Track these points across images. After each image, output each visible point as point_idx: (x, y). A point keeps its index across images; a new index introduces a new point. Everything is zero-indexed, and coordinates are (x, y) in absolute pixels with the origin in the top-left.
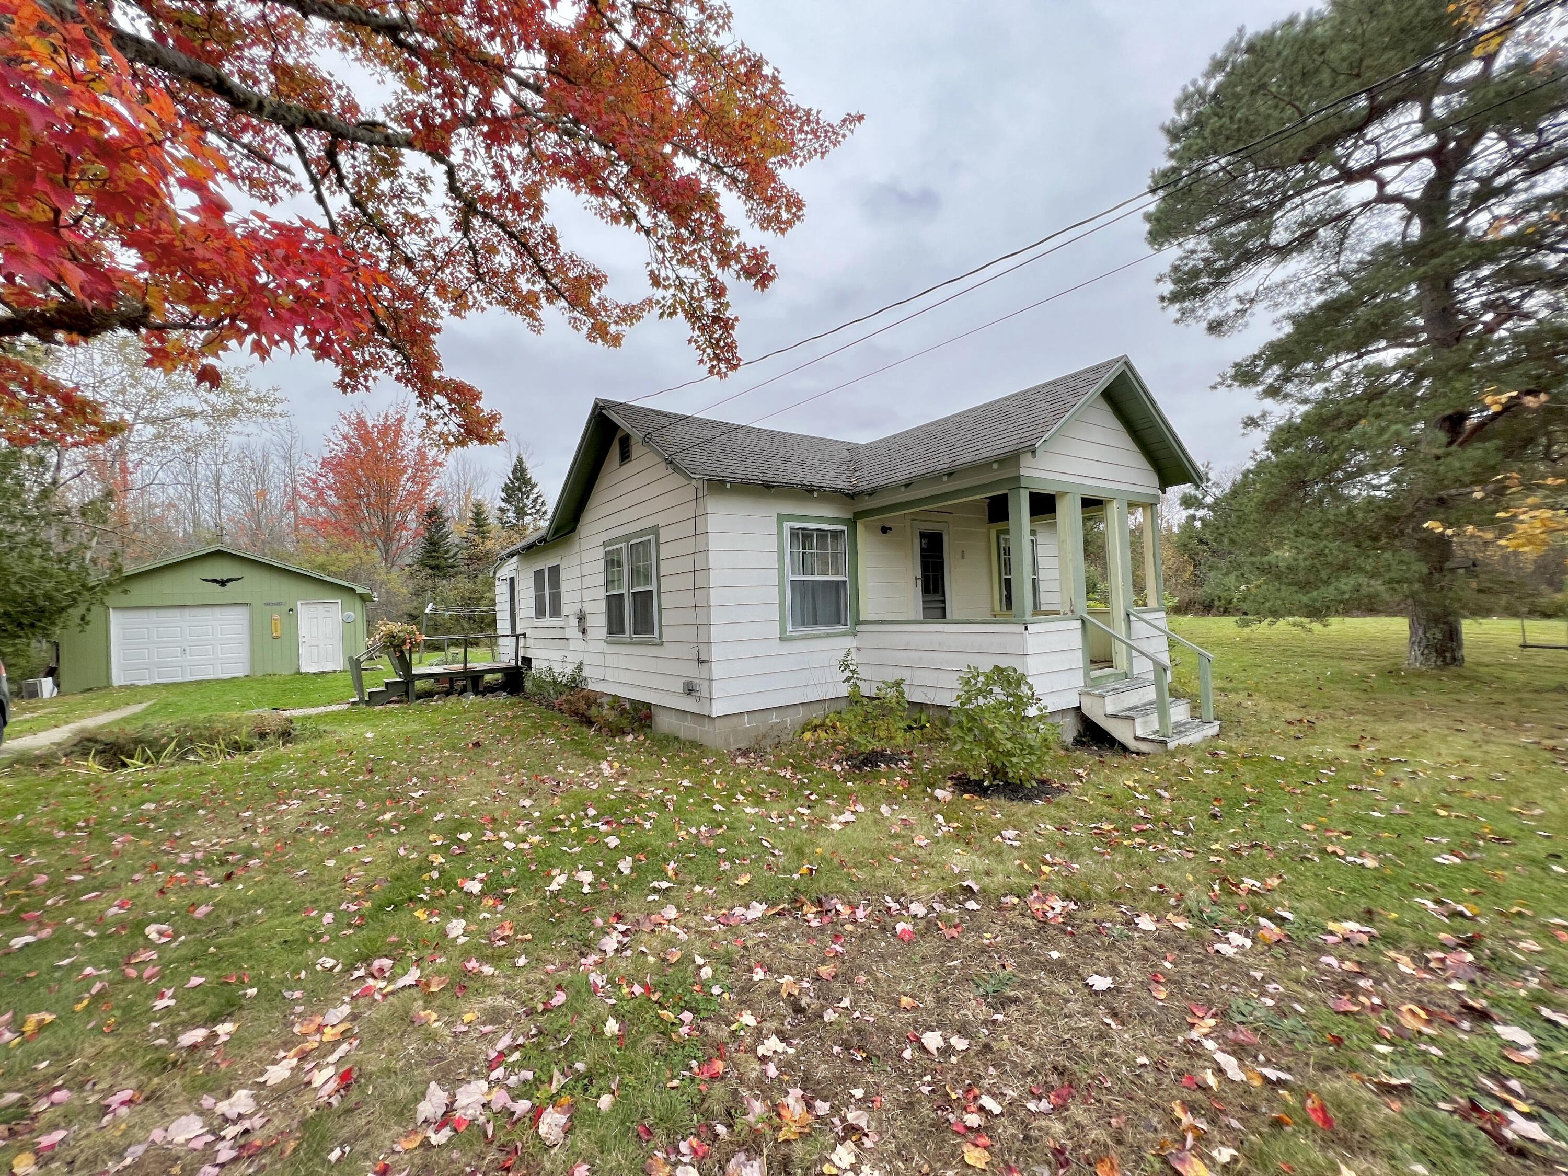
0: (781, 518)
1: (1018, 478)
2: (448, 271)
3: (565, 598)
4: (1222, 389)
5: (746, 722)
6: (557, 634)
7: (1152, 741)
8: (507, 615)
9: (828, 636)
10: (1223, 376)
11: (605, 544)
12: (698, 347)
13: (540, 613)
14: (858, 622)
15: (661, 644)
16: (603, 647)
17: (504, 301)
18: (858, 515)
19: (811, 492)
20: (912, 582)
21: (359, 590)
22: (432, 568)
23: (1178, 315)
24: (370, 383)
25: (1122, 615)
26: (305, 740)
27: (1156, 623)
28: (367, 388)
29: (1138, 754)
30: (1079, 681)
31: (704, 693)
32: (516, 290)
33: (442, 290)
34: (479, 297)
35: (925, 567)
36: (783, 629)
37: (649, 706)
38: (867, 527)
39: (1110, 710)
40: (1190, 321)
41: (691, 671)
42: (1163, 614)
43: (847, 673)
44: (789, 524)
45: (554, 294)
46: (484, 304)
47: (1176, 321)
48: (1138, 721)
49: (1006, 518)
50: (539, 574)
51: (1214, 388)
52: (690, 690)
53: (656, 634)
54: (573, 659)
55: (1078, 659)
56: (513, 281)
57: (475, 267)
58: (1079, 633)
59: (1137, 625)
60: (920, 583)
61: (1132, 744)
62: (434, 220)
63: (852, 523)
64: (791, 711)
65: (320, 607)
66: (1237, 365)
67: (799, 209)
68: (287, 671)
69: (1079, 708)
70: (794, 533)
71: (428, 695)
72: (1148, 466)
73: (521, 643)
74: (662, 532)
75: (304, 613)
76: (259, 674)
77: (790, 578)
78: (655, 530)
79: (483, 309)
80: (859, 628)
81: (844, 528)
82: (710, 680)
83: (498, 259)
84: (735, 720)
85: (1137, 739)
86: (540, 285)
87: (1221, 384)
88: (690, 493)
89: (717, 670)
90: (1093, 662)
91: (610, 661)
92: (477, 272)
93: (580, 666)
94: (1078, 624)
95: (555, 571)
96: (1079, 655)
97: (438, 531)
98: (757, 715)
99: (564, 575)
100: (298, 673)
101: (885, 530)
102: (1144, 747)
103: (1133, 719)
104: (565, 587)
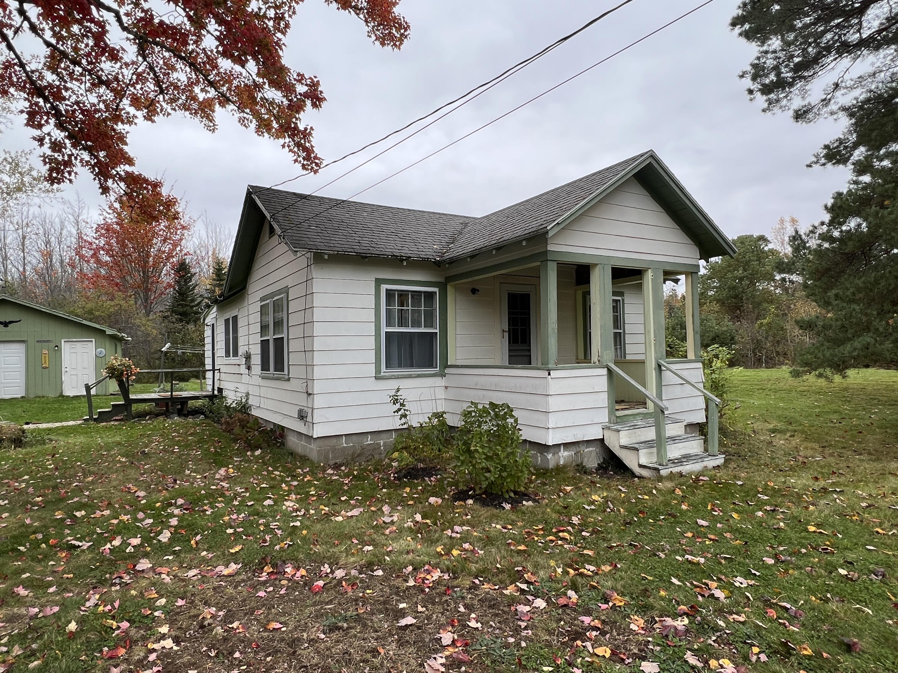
0: (379, 282)
1: (546, 252)
2: (138, 87)
3: (241, 341)
4: (816, 167)
5: (344, 442)
6: (235, 370)
7: (649, 468)
8: (210, 353)
9: (419, 376)
10: (817, 156)
11: (262, 299)
12: (291, 151)
13: (227, 354)
14: (447, 366)
15: (289, 380)
16: (259, 381)
17: (186, 107)
18: (449, 279)
19: (402, 261)
20: (499, 334)
21: (109, 332)
22: (181, 314)
23: (766, 105)
24: (73, 177)
25: (654, 365)
26: (31, 446)
27: (679, 372)
28: (70, 181)
29: (639, 477)
30: (604, 417)
31: (309, 419)
32: (194, 98)
33: (136, 102)
34: (164, 105)
35: (512, 322)
36: (378, 370)
37: (283, 428)
38: (457, 289)
39: (624, 441)
40: (776, 110)
41: (302, 401)
42: (700, 365)
43: (398, 406)
44: (384, 287)
45: (224, 100)
46: (169, 110)
47: (764, 111)
48: (642, 452)
49: (588, 282)
50: (227, 321)
51: (809, 166)
52: (302, 416)
53: (286, 372)
54: (243, 389)
55: (603, 400)
56: (191, 91)
57: (158, 82)
58: (605, 379)
59: (667, 376)
60: (506, 335)
61: (637, 471)
62: (123, 50)
63: (443, 287)
64: (384, 436)
65: (79, 344)
66: (826, 147)
67: (406, 30)
68: (52, 395)
69: (602, 440)
70: (390, 294)
71: (142, 415)
72: (686, 240)
73: (216, 378)
74: (290, 290)
75: (66, 348)
76: (32, 396)
77: (385, 329)
78: (286, 290)
79: (169, 114)
80: (447, 371)
81: (436, 290)
82: (313, 409)
83: (175, 75)
84: (334, 440)
85: (641, 466)
86: (212, 93)
87: (816, 163)
88: (303, 262)
89: (318, 401)
90: (617, 402)
91: (264, 392)
92: (160, 87)
93: (247, 395)
94: (604, 371)
95: (235, 318)
96: (605, 396)
97: (186, 282)
98: (354, 437)
99: (241, 323)
100: (62, 396)
101: (474, 291)
102: (645, 473)
103: (637, 450)
104: (241, 332)
